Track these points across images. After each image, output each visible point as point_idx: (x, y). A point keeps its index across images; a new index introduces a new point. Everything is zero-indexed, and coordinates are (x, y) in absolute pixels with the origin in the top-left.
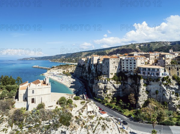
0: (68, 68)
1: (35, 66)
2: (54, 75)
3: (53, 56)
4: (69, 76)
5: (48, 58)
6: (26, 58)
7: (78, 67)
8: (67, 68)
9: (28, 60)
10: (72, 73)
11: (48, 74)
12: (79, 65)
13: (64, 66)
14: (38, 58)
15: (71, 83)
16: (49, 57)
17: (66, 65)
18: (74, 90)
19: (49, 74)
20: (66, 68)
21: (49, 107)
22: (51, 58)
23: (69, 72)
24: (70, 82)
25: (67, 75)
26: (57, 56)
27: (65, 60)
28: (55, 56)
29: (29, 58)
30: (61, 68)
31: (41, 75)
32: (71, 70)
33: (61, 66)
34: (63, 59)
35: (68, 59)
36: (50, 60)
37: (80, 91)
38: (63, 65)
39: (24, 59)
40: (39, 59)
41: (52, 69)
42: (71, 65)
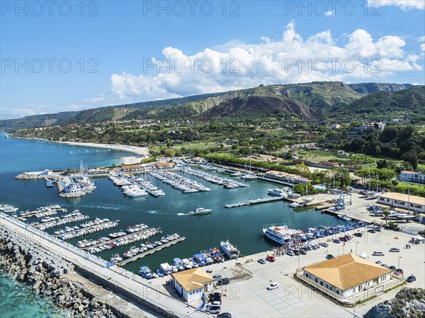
22: (10, 126)
27: (64, 133)
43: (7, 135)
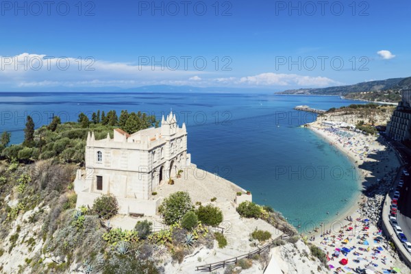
0: (374, 115)
1: (301, 107)
2: (332, 130)
3: (350, 86)
4: (370, 136)
5: (339, 91)
6: (291, 91)
7: (401, 111)
8: (370, 114)
9: (295, 94)
10: (381, 129)
11: (319, 126)
12: (405, 105)
13: (361, 108)
14: (317, 89)
15: (369, 156)
16: (342, 87)
17: (367, 106)
18: (369, 176)
19: (321, 125)
20: (368, 113)
21: (131, 215)
22: (346, 91)
23: (376, 125)
24: (367, 153)
25: (366, 132)
26: (361, 85)
27: (379, 96)
28: (355, 85)
29: (297, 91)
30: (352, 113)
31: (303, 126)
32: (382, 120)
33: (354, 107)
34: (375, 92)
35: (389, 92)
36: (343, 95)
37: (384, 181)
38: (359, 106)
39: (288, 93)
40: (317, 93)
41: (329, 115)
42: (384, 107)
43: (342, 97)
